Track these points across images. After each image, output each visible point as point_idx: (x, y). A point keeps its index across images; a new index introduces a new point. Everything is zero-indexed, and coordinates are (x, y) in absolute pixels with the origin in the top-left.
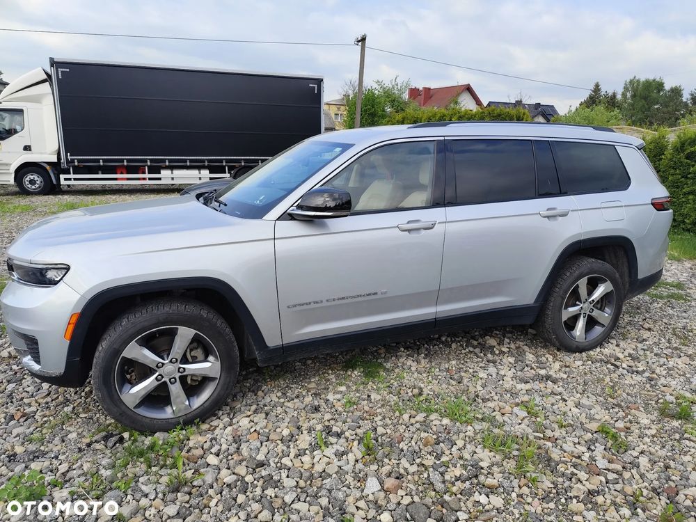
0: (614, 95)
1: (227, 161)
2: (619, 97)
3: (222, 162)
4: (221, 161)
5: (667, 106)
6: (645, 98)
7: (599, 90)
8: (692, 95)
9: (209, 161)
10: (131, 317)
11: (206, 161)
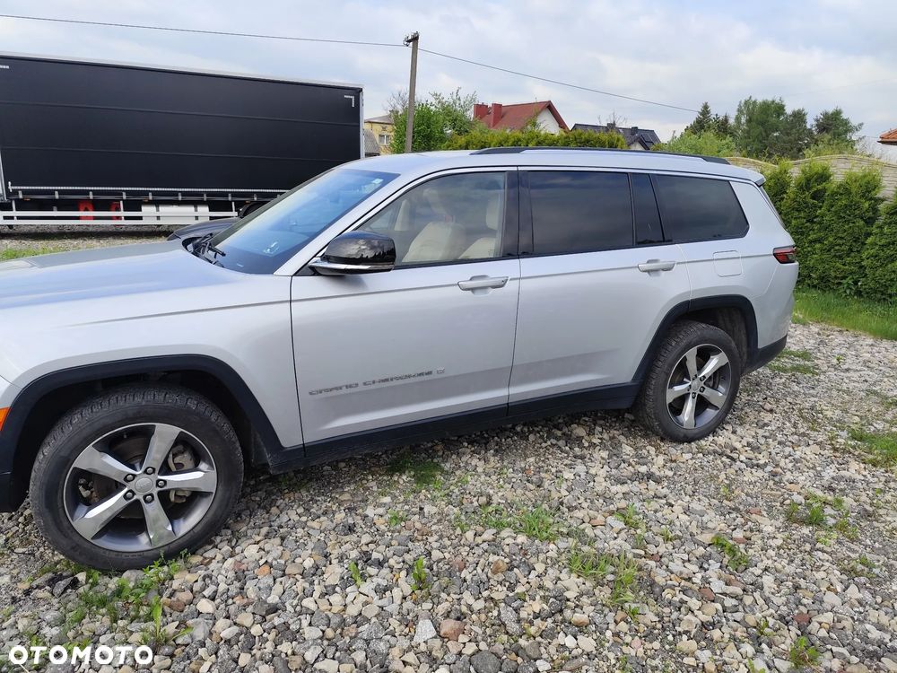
0: (726, 120)
1: (234, 195)
2: (732, 121)
3: (227, 196)
4: (225, 194)
5: (788, 134)
6: (762, 123)
7: (708, 112)
8: (817, 120)
9: (209, 194)
10: (87, 413)
11: (205, 195)
